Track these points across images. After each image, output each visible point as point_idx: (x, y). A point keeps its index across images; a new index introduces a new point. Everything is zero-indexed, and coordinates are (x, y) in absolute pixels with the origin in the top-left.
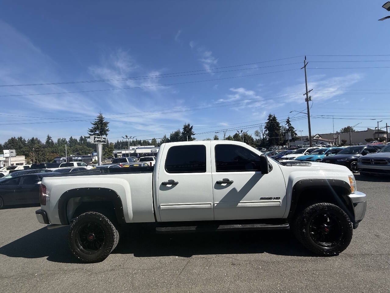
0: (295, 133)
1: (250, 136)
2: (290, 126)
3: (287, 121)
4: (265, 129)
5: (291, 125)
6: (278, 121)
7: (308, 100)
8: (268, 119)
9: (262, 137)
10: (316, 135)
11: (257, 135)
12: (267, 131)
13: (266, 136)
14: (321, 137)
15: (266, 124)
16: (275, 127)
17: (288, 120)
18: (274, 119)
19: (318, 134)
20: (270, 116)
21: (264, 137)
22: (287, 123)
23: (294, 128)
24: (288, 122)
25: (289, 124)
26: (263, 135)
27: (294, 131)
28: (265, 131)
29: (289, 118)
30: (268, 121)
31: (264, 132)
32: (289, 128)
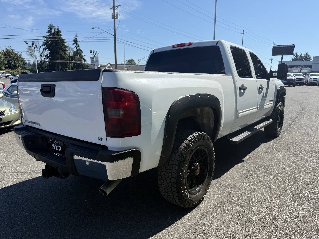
0: (84, 58)
1: (19, 54)
2: (78, 48)
3: (74, 40)
4: (43, 47)
5: (79, 46)
6: (63, 37)
7: (114, 17)
8: (48, 32)
9: (39, 59)
10: (108, 64)
11: (32, 55)
12: (45, 49)
13: (44, 59)
14: (112, 67)
15: (44, 39)
16: (59, 45)
17: (76, 39)
18: (58, 33)
19: (110, 64)
20: (51, 27)
21: (43, 59)
22: (75, 43)
23: (82, 52)
24: (76, 41)
25: (77, 46)
26: (41, 56)
27: (83, 56)
28: (43, 50)
29: (76, 36)
30: (48, 34)
31: (41, 51)
32: (77, 50)
